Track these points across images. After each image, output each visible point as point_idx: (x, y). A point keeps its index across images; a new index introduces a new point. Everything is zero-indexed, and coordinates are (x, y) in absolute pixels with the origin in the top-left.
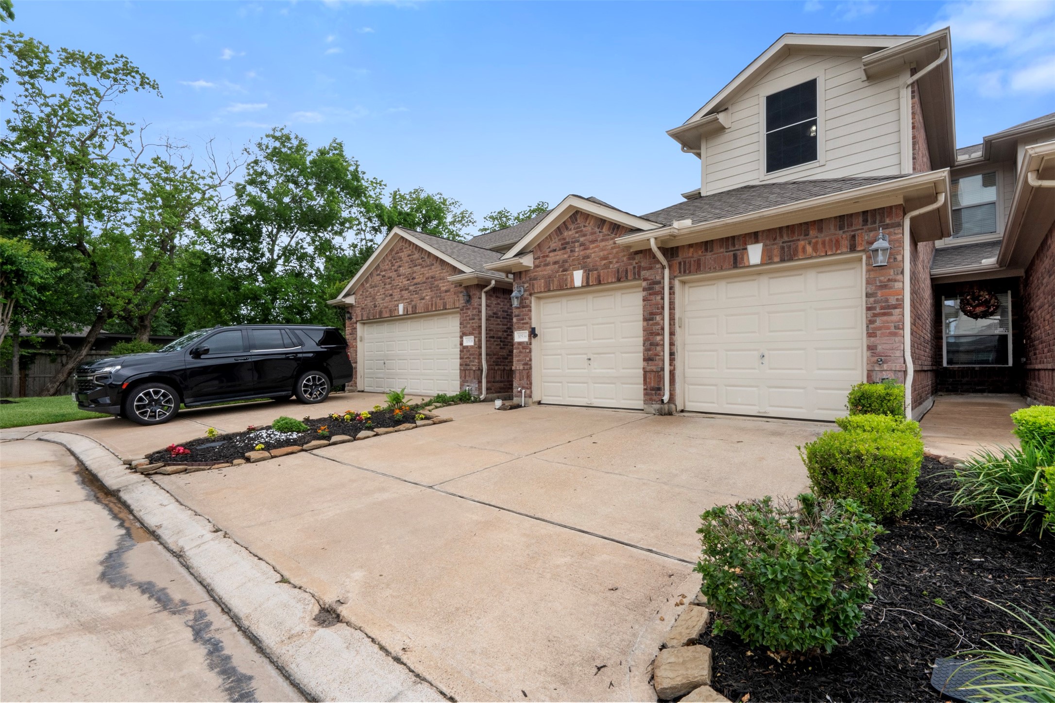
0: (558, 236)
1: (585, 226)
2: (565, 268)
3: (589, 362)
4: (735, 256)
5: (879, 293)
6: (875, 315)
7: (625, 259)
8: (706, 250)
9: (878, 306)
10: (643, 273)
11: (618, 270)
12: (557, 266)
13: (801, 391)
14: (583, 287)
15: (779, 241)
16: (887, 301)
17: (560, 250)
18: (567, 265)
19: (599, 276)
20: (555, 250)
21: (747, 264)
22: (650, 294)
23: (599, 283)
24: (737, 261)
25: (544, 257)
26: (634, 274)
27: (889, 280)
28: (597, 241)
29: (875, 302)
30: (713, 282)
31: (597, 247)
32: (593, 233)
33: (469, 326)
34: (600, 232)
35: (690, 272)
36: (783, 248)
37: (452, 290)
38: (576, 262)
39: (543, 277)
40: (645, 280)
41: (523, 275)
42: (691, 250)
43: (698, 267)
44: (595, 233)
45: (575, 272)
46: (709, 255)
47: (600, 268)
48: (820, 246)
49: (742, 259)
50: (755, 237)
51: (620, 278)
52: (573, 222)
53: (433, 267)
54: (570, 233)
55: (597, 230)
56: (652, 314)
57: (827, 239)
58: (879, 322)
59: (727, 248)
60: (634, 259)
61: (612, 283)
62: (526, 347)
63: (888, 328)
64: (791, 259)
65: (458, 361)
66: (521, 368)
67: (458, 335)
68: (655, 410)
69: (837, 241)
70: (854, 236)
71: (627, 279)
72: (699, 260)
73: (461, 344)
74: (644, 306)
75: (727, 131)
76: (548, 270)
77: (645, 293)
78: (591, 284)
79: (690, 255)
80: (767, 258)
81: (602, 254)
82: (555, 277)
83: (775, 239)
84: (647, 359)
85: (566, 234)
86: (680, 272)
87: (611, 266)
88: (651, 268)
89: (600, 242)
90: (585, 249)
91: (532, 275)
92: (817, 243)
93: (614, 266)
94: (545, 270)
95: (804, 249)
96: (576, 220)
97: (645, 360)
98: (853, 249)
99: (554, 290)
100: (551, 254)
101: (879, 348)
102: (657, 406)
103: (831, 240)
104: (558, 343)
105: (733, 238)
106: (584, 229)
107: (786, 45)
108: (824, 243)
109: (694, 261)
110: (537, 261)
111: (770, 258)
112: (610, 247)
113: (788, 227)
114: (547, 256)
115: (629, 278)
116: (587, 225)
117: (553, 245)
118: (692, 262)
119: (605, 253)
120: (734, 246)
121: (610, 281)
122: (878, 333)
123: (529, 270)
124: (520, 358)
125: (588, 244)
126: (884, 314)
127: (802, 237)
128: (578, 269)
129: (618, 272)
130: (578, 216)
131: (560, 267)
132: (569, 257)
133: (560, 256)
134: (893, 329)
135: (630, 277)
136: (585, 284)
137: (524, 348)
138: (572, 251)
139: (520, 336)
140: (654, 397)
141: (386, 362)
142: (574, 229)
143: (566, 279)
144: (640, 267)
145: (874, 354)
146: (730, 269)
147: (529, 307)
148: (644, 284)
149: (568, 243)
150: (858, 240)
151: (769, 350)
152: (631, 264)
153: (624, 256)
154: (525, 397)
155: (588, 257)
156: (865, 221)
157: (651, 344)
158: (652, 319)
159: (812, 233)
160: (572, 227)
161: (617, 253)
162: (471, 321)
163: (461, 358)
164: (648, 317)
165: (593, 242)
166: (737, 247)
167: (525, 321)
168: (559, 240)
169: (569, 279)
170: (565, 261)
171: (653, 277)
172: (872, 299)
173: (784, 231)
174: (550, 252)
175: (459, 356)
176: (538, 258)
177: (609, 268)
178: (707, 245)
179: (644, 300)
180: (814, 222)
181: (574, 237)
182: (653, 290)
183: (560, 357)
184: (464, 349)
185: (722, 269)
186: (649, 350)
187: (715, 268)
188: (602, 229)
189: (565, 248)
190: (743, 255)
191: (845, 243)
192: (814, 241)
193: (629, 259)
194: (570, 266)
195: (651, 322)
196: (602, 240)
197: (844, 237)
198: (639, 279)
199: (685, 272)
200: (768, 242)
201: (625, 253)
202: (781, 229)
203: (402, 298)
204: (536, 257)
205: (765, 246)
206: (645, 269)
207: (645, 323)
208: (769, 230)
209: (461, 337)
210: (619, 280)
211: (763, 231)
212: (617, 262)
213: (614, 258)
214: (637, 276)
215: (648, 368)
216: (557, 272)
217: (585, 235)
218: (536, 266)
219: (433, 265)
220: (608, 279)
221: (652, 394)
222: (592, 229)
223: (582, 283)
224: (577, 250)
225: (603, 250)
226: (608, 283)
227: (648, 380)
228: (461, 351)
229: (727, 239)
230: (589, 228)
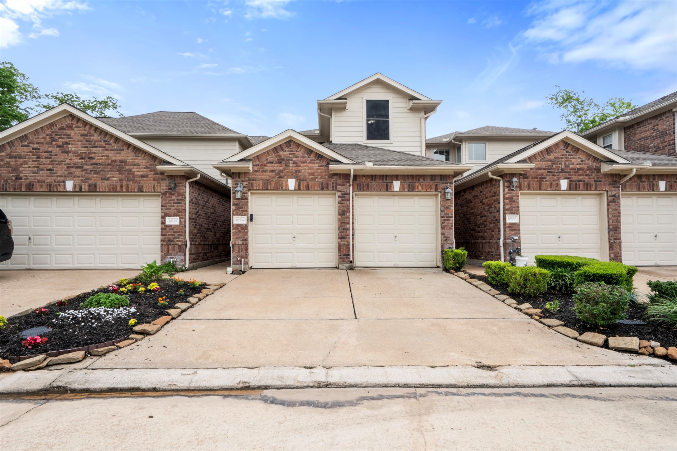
0: (275, 153)
1: (297, 151)
2: (280, 175)
3: (294, 239)
4: (387, 185)
5: (446, 211)
6: (444, 220)
7: (326, 177)
8: (372, 180)
9: (445, 216)
10: (338, 187)
11: (322, 183)
12: (274, 174)
13: (413, 253)
14: (295, 190)
15: (407, 181)
16: (448, 214)
17: (276, 163)
18: (282, 174)
19: (308, 185)
20: (272, 163)
21: (393, 190)
22: (343, 200)
23: (308, 189)
24: (388, 188)
25: (262, 165)
26: (333, 187)
27: (449, 206)
28: (306, 162)
29: (445, 214)
30: (371, 197)
31: (305, 166)
32: (303, 157)
33: (173, 208)
34: (308, 157)
35: (363, 190)
36: (409, 185)
37: (150, 176)
38: (290, 174)
39: (262, 179)
40: (340, 191)
41: (242, 176)
42: (364, 178)
43: (368, 188)
44: (305, 157)
45: (289, 180)
46: (374, 183)
47: (308, 180)
48: (424, 187)
49: (391, 187)
50: (397, 177)
51: (323, 187)
52: (287, 147)
53: (122, 152)
54: (285, 153)
55: (306, 155)
56: (344, 211)
57: (427, 184)
58: (446, 223)
59: (383, 180)
60: (333, 178)
61: (317, 190)
62: (244, 228)
63: (449, 226)
64: (412, 191)
65: (159, 238)
66: (241, 243)
67: (160, 215)
68: (346, 267)
69: (431, 186)
70: (437, 185)
71: (328, 189)
72: (368, 184)
73: (163, 223)
74: (339, 207)
75: (346, 111)
76: (266, 175)
77: (340, 199)
78: (301, 189)
79: (364, 181)
80: (402, 189)
81: (310, 171)
82: (272, 181)
83: (406, 180)
84: (341, 238)
85: (281, 153)
86: (358, 189)
87: (317, 180)
88: (343, 185)
89: (308, 163)
90: (297, 166)
91: (251, 177)
92: (423, 185)
93: (319, 180)
94: (263, 175)
95: (418, 187)
96: (290, 146)
97: (339, 238)
98: (436, 190)
99: (271, 190)
100: (269, 165)
101: (446, 234)
102: (348, 265)
103: (428, 185)
104: (269, 226)
105: (386, 176)
106: (296, 153)
107: (378, 78)
108: (426, 186)
109: (366, 184)
110: (256, 168)
111: (404, 189)
112: (316, 168)
113: (411, 175)
114: (265, 165)
115: (329, 189)
116: (298, 150)
117: (270, 159)
118: (365, 185)
119: (313, 171)
120: (387, 180)
121: (316, 189)
122: (446, 227)
123: (248, 173)
124: (239, 236)
125: (299, 163)
126: (448, 220)
127: (417, 181)
128: (292, 178)
129: (322, 184)
130: (292, 144)
131: (276, 175)
132: (284, 169)
133: (276, 167)
134: (450, 227)
135: (330, 187)
136: (297, 188)
137: (242, 229)
138: (286, 165)
139: (237, 220)
140: (346, 260)
141: (32, 237)
142: (289, 151)
143: (282, 184)
144: (336, 183)
145: (444, 237)
146: (384, 191)
147: (247, 199)
148: (339, 194)
149: (283, 160)
150: (438, 187)
151: (399, 234)
152: (331, 181)
153: (326, 175)
154: (244, 264)
155: (299, 172)
156: (441, 179)
157: (343, 229)
158: (344, 215)
159: (421, 180)
160: (287, 150)
161: (321, 172)
162: (176, 205)
163: (162, 235)
164: (341, 212)
165: (303, 162)
166: (388, 181)
167: (243, 209)
168: (276, 156)
169: (284, 184)
170: (281, 171)
171: (345, 191)
172: (443, 213)
173: (410, 177)
174: (267, 163)
175: (160, 233)
176: (257, 165)
177: (315, 181)
178: (373, 177)
179: (339, 203)
180: (422, 176)
181: (289, 157)
182: (344, 197)
183: (270, 235)
184: (165, 228)
185: (380, 191)
186: (342, 232)
187: (377, 190)
188: (310, 155)
189: (281, 163)
190: (391, 185)
191: (434, 187)
192: (422, 184)
193: (329, 177)
194: (285, 175)
195: (343, 216)
196: (310, 163)
197: (433, 184)
198: (336, 190)
199: (360, 189)
200: (403, 181)
201: (327, 174)
202: (408, 175)
203: (71, 175)
204: (255, 164)
205: (401, 182)
206: (339, 185)
207: (340, 217)
208: (403, 175)
209: (163, 217)
210: (322, 189)
211: (400, 175)
212: (321, 178)
213: (319, 175)
214: (334, 188)
215: (342, 243)
216: (274, 177)
217: (297, 157)
218: (255, 171)
219: (123, 150)
220: (314, 188)
221: (344, 258)
222: (303, 154)
223: (295, 187)
224: (291, 165)
225: (310, 169)
226: (315, 190)
227: (341, 250)
228: (162, 229)
229: (383, 176)
230: (300, 153)
